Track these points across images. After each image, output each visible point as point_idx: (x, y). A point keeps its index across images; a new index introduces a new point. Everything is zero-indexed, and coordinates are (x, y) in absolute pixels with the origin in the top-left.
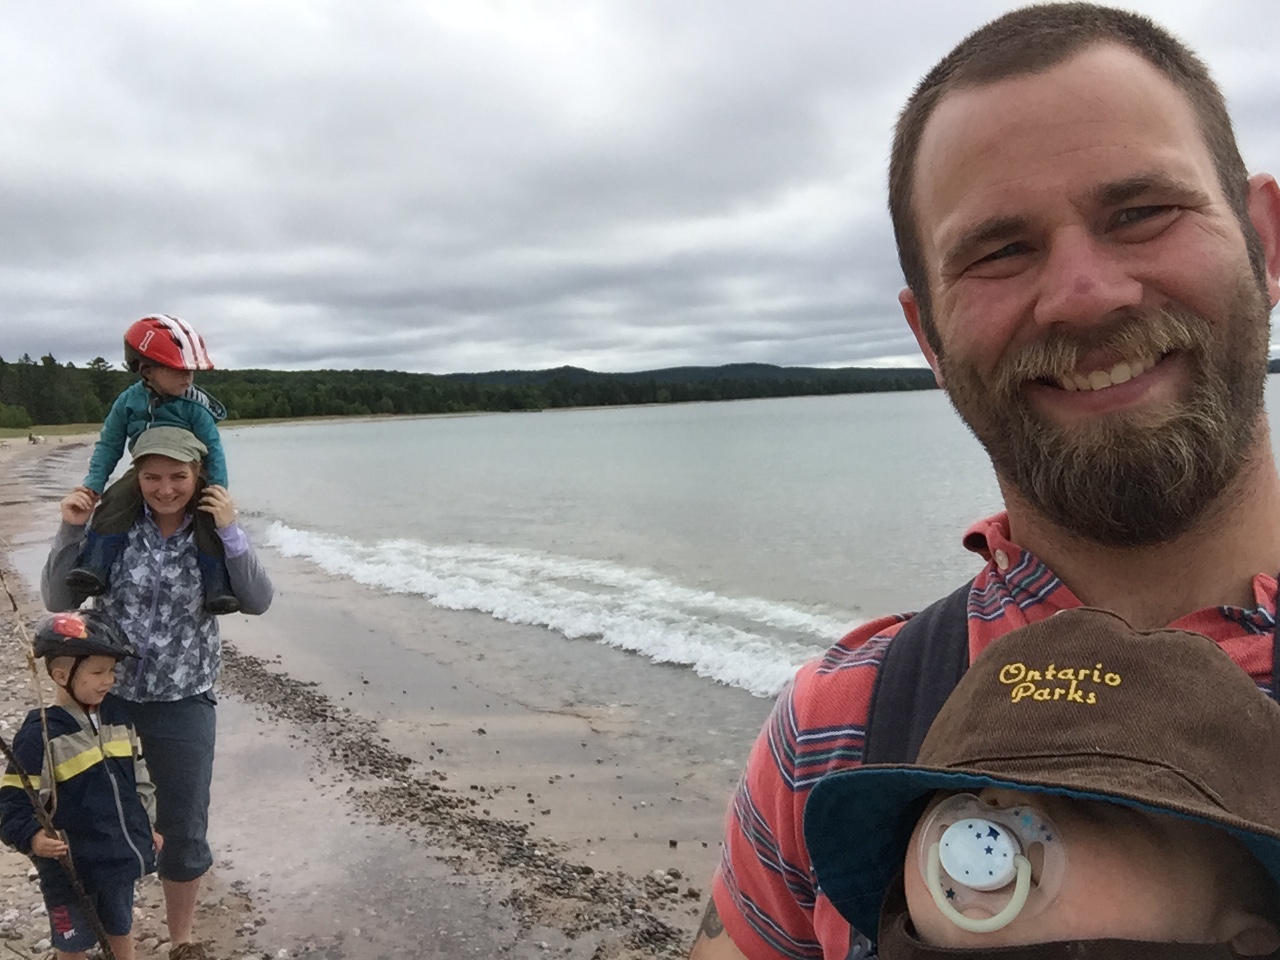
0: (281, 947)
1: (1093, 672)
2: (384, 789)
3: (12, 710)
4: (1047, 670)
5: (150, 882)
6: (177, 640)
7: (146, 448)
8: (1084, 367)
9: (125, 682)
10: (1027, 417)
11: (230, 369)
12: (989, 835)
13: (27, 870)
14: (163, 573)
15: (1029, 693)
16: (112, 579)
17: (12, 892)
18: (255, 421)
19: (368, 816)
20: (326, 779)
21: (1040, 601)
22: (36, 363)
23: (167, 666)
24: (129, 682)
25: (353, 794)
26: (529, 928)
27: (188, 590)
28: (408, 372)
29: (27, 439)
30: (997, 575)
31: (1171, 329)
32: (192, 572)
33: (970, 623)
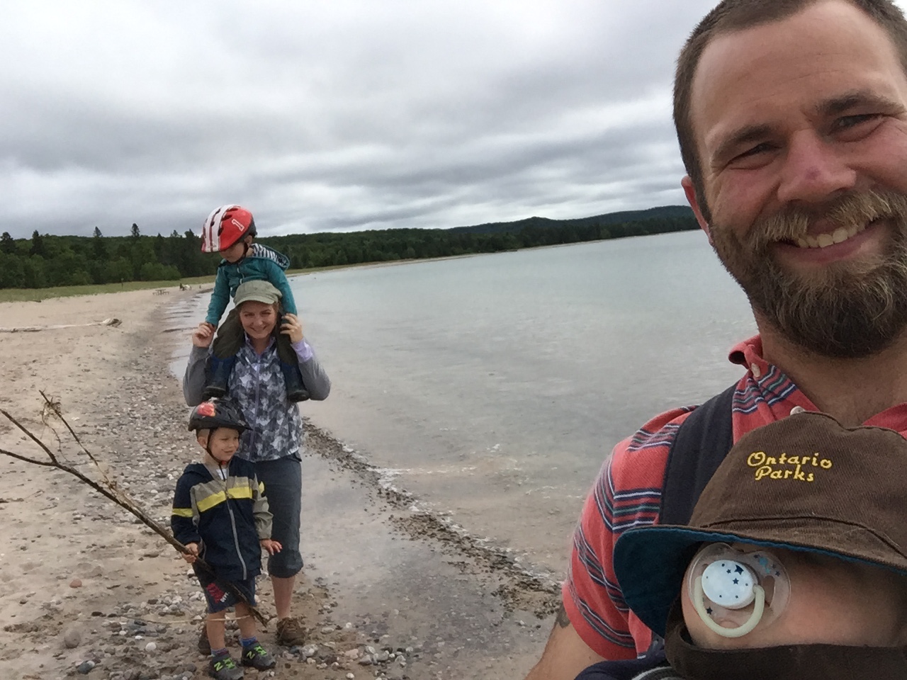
0: (348, 621)
1: (812, 458)
2: (413, 516)
3: (175, 468)
4: (781, 457)
5: (263, 578)
6: (274, 421)
7: (242, 297)
8: (813, 231)
9: (243, 449)
10: (772, 268)
11: (307, 234)
12: (736, 571)
13: (186, 571)
14: (260, 378)
15: (767, 474)
16: (229, 384)
17: (178, 585)
18: (325, 268)
19: (403, 534)
20: (375, 510)
21: (783, 399)
22: (181, 236)
23: (269, 438)
24: (245, 450)
25: (393, 520)
26: (511, 611)
27: (277, 387)
28: (424, 228)
29: (179, 287)
30: (753, 381)
31: (877, 205)
32: (278, 375)
33: (733, 416)
